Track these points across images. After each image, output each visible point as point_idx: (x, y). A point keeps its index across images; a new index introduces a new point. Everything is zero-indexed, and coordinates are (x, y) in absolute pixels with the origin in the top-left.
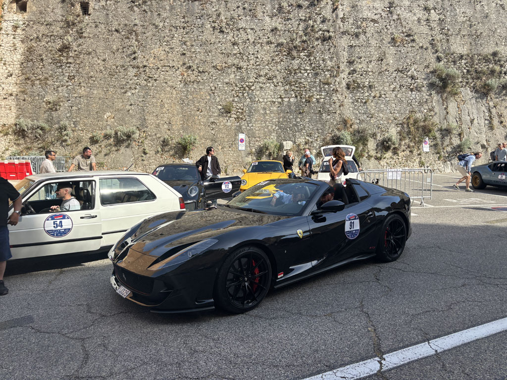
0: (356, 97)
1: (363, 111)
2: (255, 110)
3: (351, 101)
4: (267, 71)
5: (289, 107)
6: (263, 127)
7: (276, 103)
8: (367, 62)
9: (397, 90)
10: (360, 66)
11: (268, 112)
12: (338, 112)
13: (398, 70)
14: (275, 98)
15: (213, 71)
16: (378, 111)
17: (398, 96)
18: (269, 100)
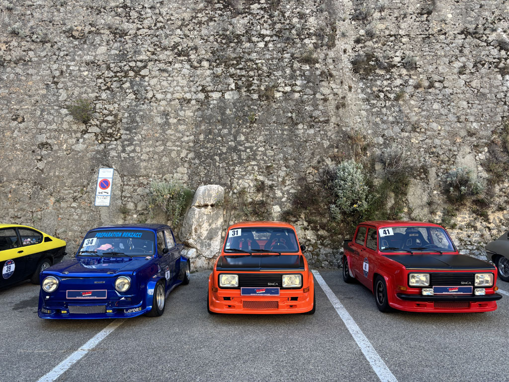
0: (375, 89)
1: (391, 119)
2: (142, 117)
3: (362, 96)
4: (177, 40)
5: (222, 110)
6: (158, 153)
7: (193, 102)
8: (397, 18)
9: (468, 71)
10: (381, 26)
11: (173, 121)
12: (333, 119)
13: (465, 32)
14: (190, 91)
15: (62, 40)
16: (428, 117)
17: (474, 84)
18: (177, 95)
